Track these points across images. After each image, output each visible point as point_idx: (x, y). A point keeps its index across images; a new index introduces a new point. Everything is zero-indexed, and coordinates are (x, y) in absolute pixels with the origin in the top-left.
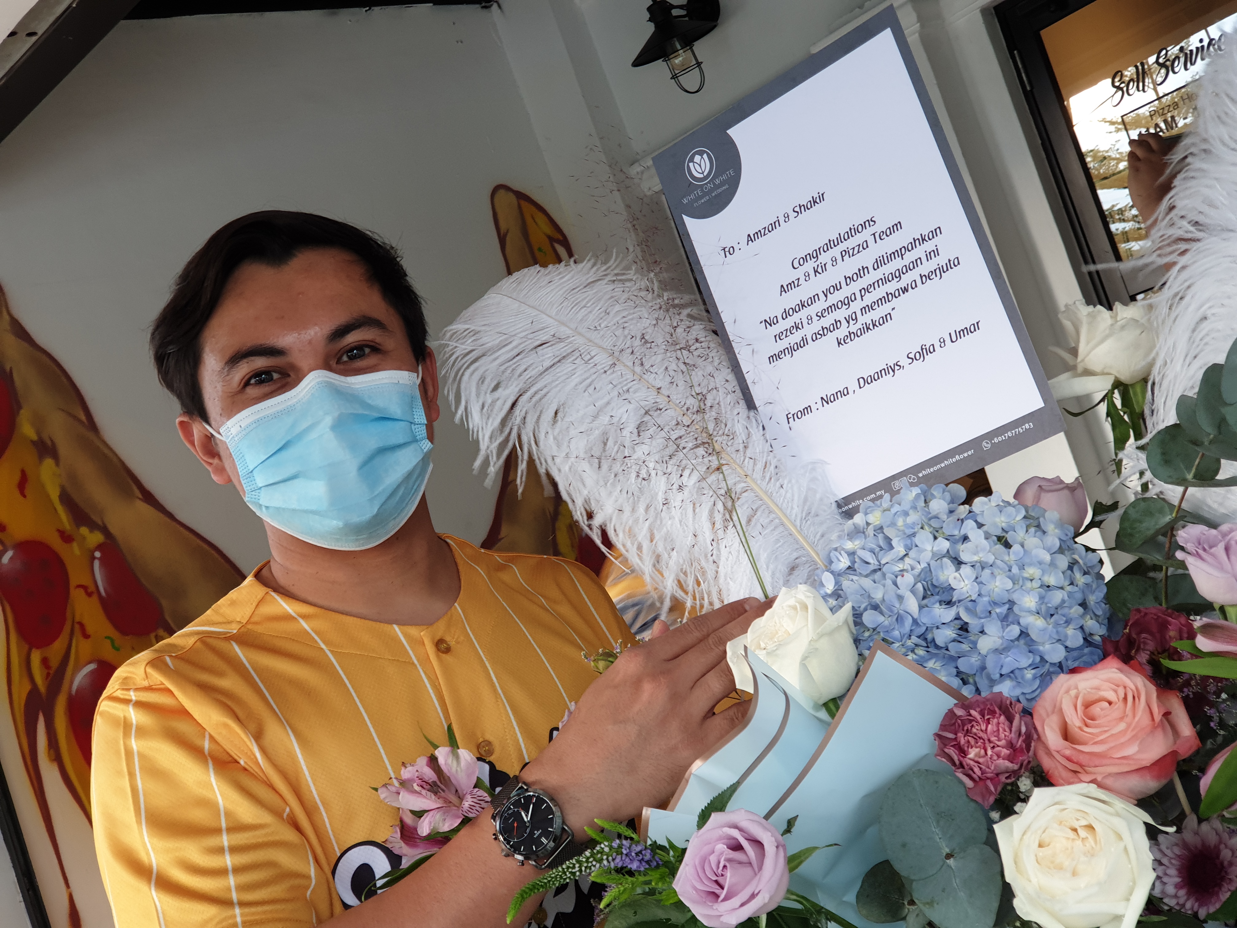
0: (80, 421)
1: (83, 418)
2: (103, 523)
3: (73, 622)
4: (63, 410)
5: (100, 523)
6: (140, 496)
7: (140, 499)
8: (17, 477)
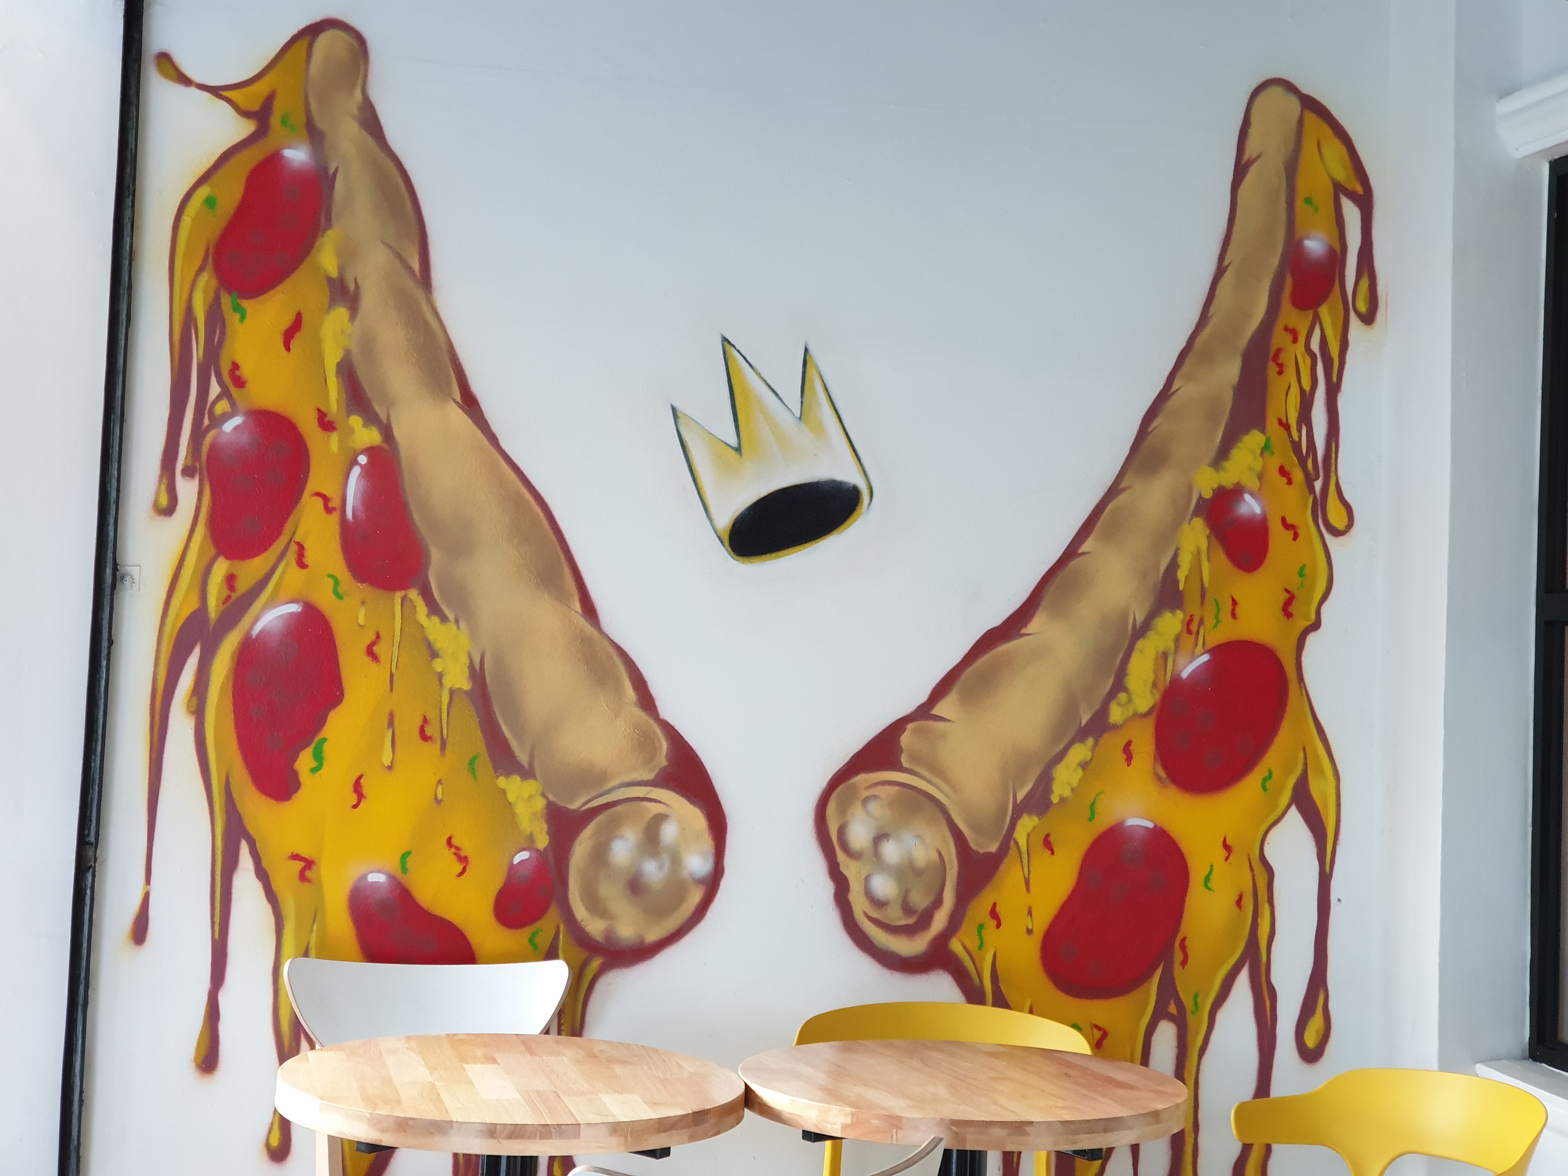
0: (410, 269)
1: (416, 265)
2: (388, 419)
3: (291, 540)
4: (390, 247)
5: (383, 417)
6: (459, 399)
7: (456, 402)
8: (288, 320)
